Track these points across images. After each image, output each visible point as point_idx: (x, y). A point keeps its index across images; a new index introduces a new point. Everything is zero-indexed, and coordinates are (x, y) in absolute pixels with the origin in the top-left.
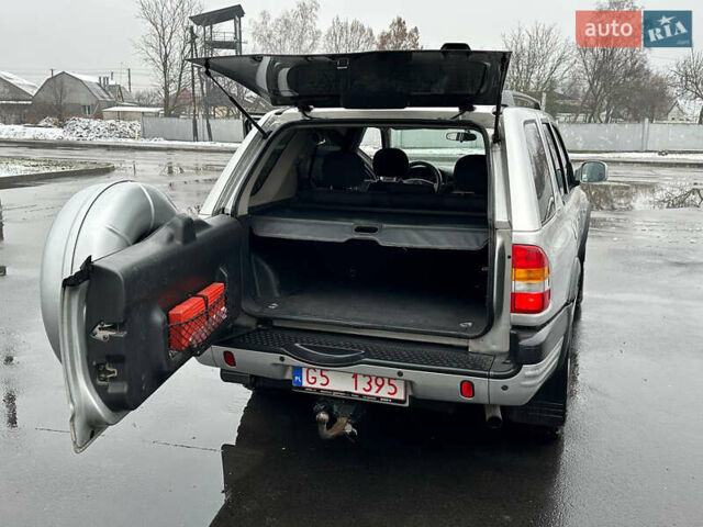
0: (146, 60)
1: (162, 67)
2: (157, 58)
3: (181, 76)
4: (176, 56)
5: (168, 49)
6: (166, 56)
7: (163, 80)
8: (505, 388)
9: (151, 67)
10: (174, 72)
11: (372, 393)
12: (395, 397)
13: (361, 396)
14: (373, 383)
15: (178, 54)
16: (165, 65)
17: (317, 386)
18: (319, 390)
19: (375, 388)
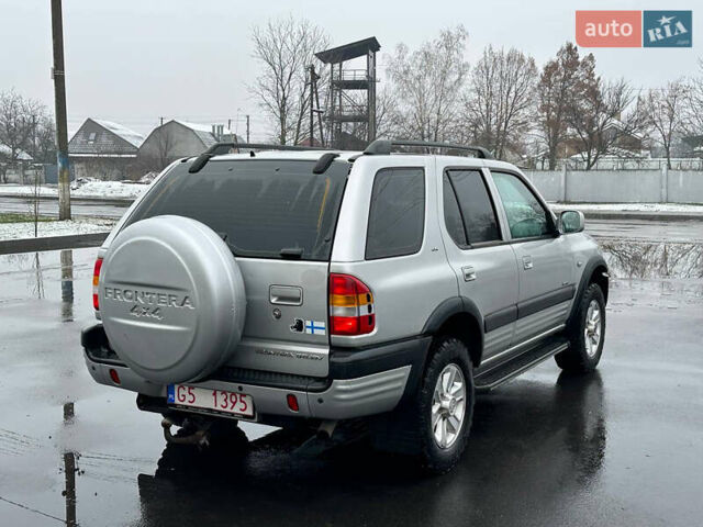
0: (261, 105)
1: (278, 113)
2: (274, 102)
3: (300, 122)
4: (294, 100)
5: (286, 92)
6: (285, 99)
7: (279, 128)
8: (320, 401)
9: (265, 113)
10: (292, 118)
11: (228, 409)
12: (245, 413)
13: (220, 412)
14: (228, 400)
15: (297, 98)
16: (282, 111)
17: (186, 403)
18: (187, 407)
19: (230, 405)
